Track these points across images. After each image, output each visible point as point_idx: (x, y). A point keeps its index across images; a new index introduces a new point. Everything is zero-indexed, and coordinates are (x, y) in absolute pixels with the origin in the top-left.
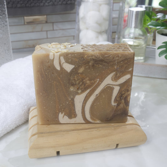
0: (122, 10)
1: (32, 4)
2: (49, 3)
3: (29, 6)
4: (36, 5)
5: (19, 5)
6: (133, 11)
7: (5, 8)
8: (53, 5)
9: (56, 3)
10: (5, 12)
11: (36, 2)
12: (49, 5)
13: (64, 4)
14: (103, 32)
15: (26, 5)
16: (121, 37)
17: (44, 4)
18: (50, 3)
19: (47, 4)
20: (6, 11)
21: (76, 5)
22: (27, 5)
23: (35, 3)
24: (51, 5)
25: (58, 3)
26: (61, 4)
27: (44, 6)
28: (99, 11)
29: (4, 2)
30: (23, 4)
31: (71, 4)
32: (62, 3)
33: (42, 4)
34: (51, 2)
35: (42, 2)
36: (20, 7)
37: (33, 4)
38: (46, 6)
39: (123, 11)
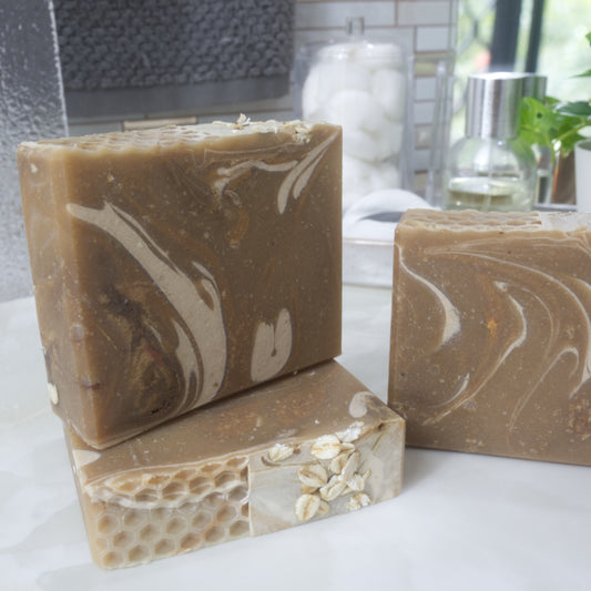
0: (446, 100)
1: (148, 78)
2: (203, 73)
3: (141, 84)
4: (162, 81)
5: (105, 83)
6: (484, 81)
7: (57, 81)
8: (216, 80)
9: (226, 75)
10: (58, 94)
11: (163, 71)
12: (204, 82)
13: (253, 77)
14: (385, 160)
15: (128, 81)
16: (447, 173)
17: (188, 76)
18: (208, 75)
19: (197, 77)
20: (61, 91)
21: (293, 84)
22: (133, 81)
23: (160, 76)
24: (211, 80)
25: (234, 72)
26: (245, 77)
27: (186, 83)
28: (369, 90)
29: (55, 62)
30: (119, 80)
31: (276, 76)
32: (248, 71)
33: (181, 78)
34: (209, 70)
35: (180, 71)
36: (108, 89)
37: (153, 78)
38: (196, 83)
39: (448, 102)
